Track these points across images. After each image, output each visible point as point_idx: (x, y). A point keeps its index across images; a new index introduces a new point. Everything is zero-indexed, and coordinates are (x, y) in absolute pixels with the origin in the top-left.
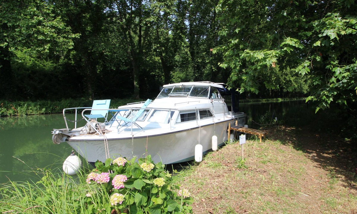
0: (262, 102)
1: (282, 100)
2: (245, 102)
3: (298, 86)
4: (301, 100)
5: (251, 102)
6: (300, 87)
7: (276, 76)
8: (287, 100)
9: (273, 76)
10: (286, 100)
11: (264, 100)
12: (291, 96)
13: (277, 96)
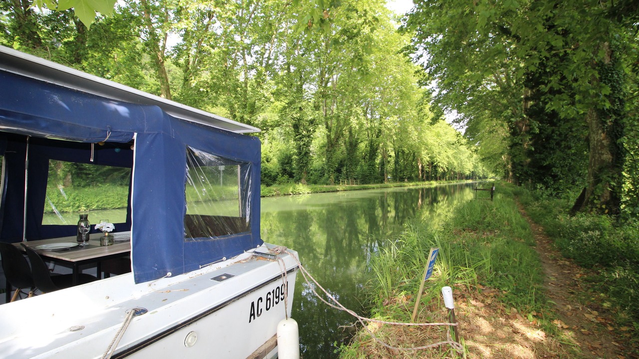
0: (409, 187)
1: (437, 184)
2: (381, 188)
3: (458, 163)
4: (463, 184)
5: (391, 187)
6: (461, 165)
7: (427, 149)
8: (444, 183)
9: (423, 148)
10: (442, 184)
11: (411, 184)
12: (449, 177)
13: (429, 178)
